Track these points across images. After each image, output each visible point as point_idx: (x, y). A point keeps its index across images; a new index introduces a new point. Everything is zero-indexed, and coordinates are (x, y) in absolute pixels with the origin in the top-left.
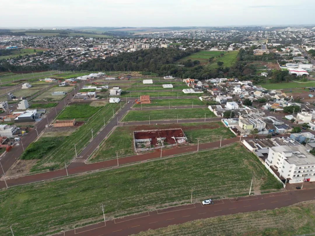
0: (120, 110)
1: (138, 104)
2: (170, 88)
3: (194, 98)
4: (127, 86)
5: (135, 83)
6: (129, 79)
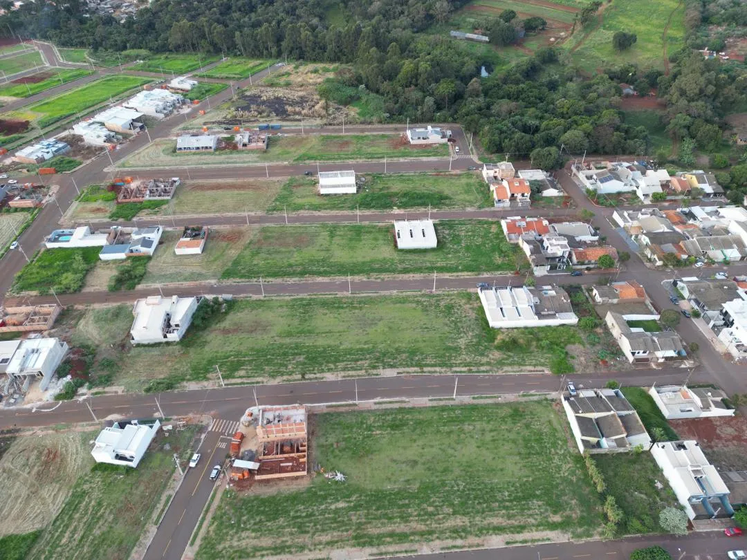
1: (239, 485)
2: (425, 251)
3: (535, 395)
4: (242, 221)
5: (285, 179)
6: (270, 143)
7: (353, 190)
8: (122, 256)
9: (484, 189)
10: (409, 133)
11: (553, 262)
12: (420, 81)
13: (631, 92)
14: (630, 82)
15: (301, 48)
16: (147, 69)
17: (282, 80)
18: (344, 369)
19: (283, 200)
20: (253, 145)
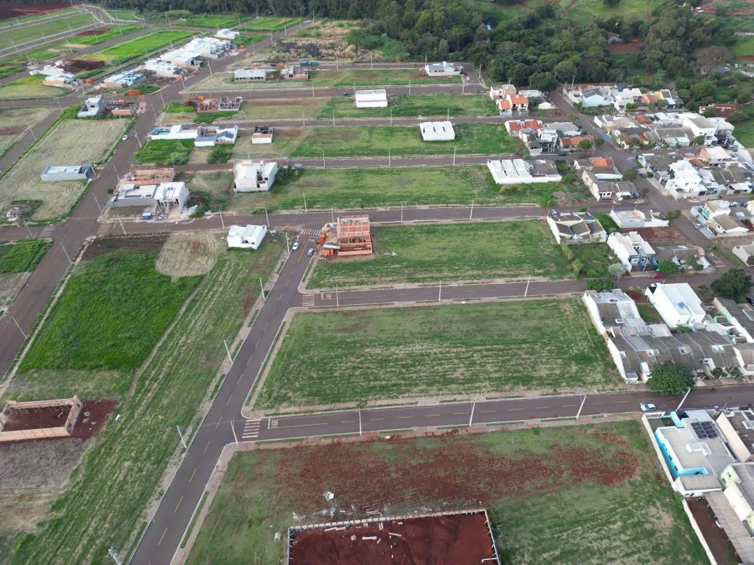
0: (259, 305)
1: (328, 257)
2: (445, 142)
3: (528, 218)
4: (300, 124)
5: (329, 98)
6: (311, 75)
7: (385, 104)
8: (211, 143)
9: (492, 105)
10: (427, 68)
11: (545, 146)
12: (435, 28)
13: (617, 39)
14: (616, 31)
15: (326, 7)
16: (192, 25)
17: (313, 32)
18: (390, 205)
19: (328, 112)
20: (298, 76)
